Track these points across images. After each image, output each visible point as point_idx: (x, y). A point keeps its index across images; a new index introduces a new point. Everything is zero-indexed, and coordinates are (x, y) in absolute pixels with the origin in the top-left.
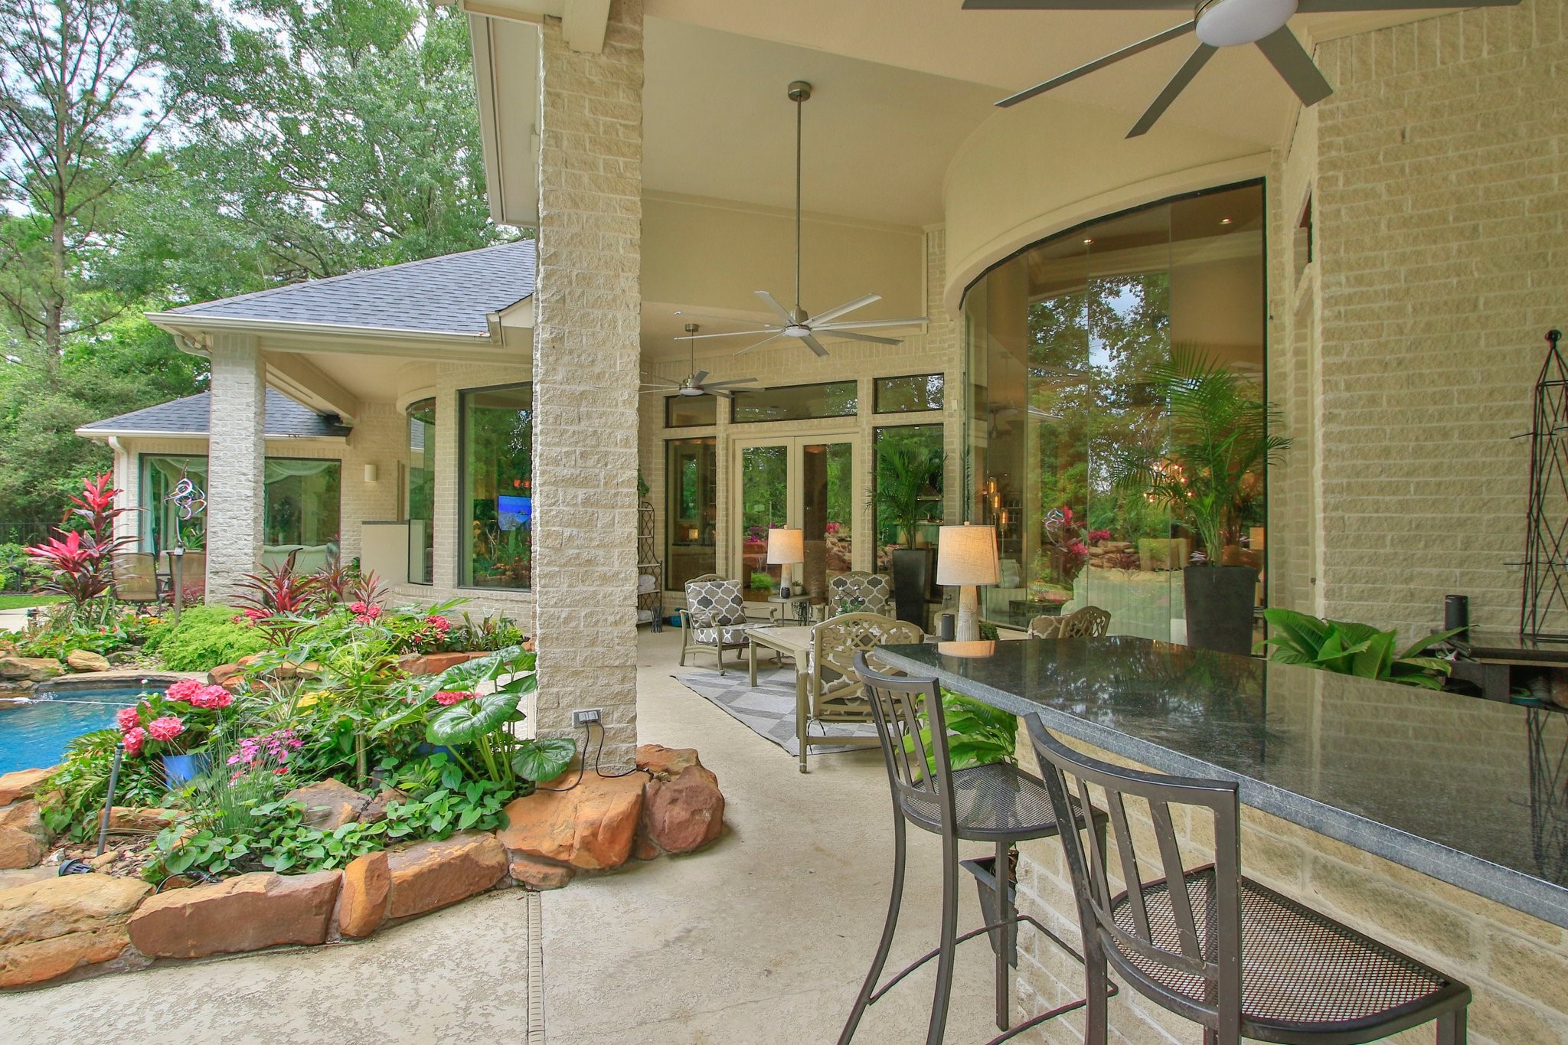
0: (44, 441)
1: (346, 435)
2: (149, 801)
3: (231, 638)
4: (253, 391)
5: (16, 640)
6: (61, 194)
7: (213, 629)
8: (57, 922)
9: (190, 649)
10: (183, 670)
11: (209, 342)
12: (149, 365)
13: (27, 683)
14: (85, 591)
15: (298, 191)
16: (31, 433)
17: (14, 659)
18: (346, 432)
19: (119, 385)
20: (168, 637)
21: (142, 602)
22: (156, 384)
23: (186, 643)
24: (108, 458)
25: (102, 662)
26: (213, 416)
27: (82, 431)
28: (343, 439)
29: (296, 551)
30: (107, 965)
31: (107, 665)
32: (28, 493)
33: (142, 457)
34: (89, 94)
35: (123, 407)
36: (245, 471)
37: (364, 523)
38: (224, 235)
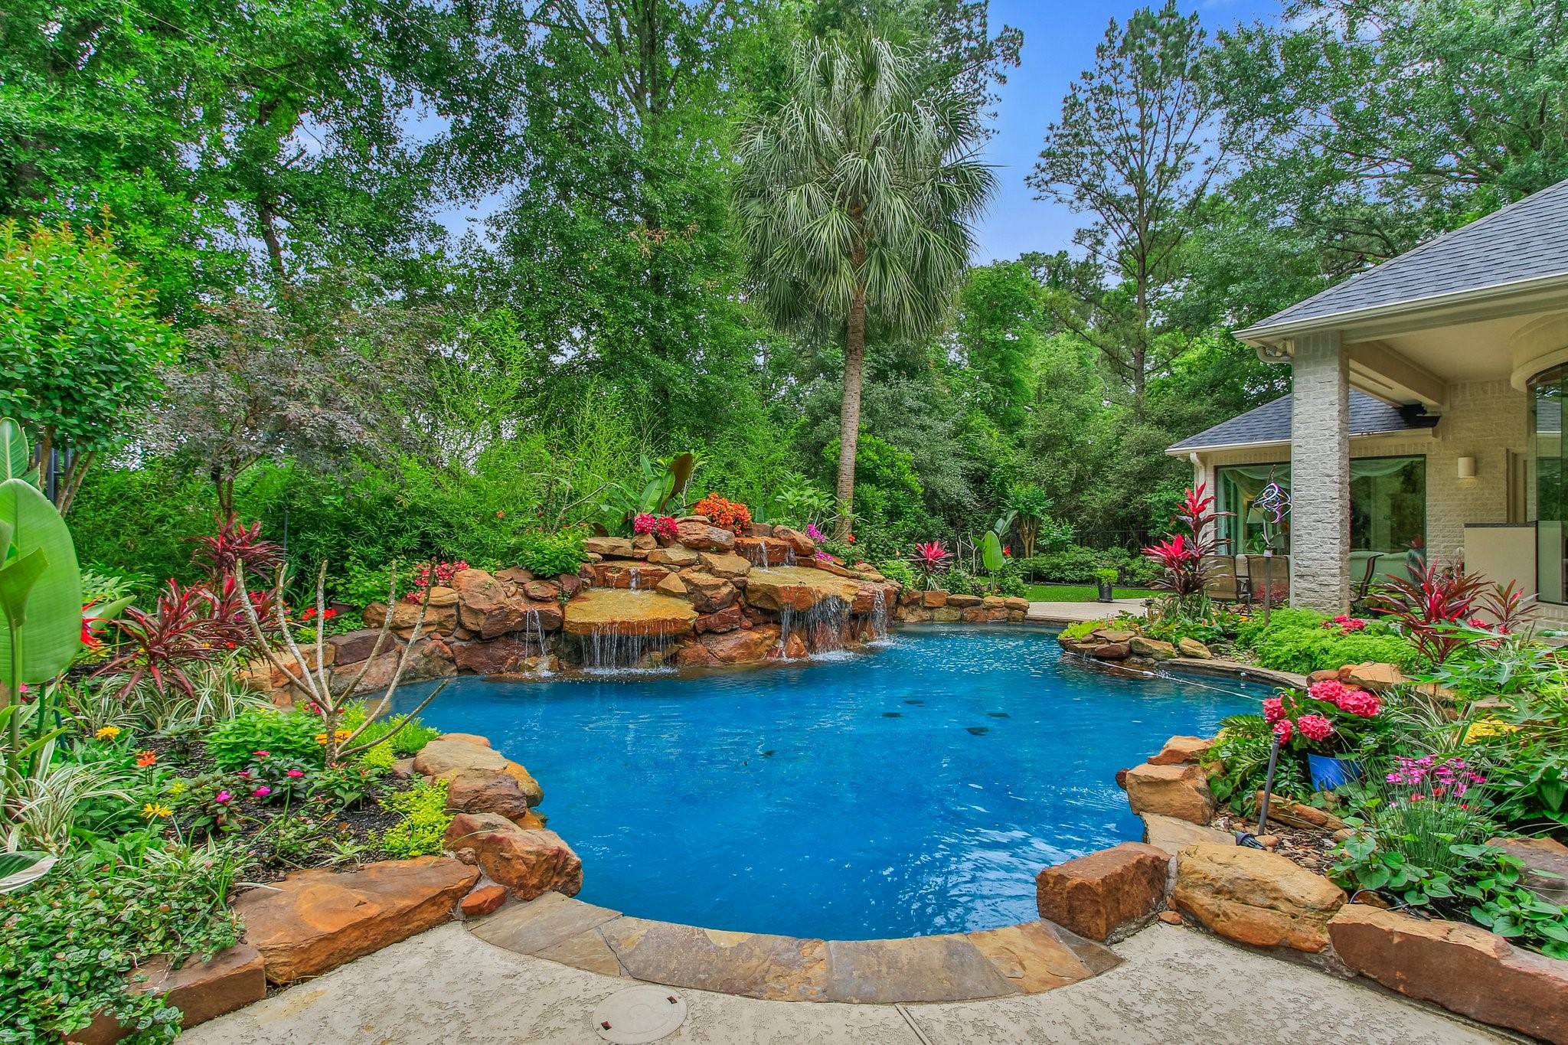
0: (1137, 463)
1: (1433, 426)
2: (1300, 795)
3: (1327, 643)
4: (1336, 389)
5: (1140, 624)
6: (1142, 259)
7: (1307, 631)
8: (1259, 893)
9: (1285, 649)
10: (1278, 669)
11: (1290, 349)
12: (1213, 386)
13: (1151, 661)
14: (1190, 587)
15: (1354, 177)
16: (1128, 458)
17: (1142, 640)
18: (1432, 422)
19: (1192, 408)
20: (1260, 635)
21: (1224, 600)
22: (1221, 403)
23: (1279, 643)
24: (1186, 471)
25: (1204, 651)
26: (1295, 420)
27: (1170, 451)
28: (1430, 430)
29: (1375, 558)
30: (1307, 956)
31: (1209, 654)
32: (1126, 506)
33: (1216, 468)
34: (1160, 167)
35: (1194, 428)
36: (1329, 472)
37: (1467, 525)
38: (1284, 246)
